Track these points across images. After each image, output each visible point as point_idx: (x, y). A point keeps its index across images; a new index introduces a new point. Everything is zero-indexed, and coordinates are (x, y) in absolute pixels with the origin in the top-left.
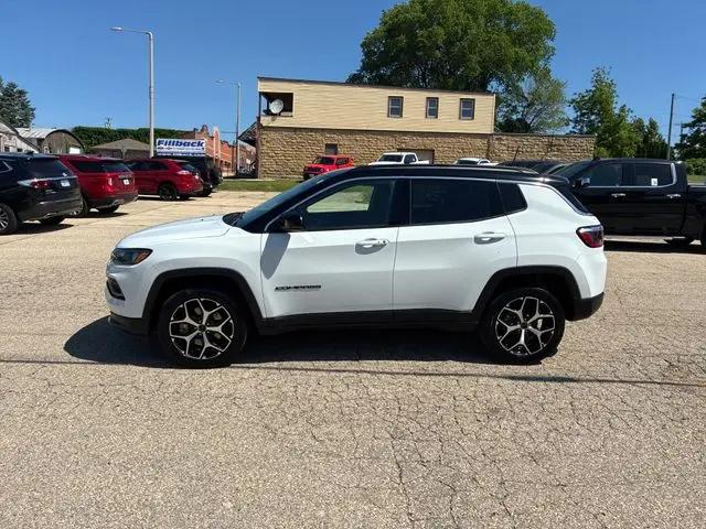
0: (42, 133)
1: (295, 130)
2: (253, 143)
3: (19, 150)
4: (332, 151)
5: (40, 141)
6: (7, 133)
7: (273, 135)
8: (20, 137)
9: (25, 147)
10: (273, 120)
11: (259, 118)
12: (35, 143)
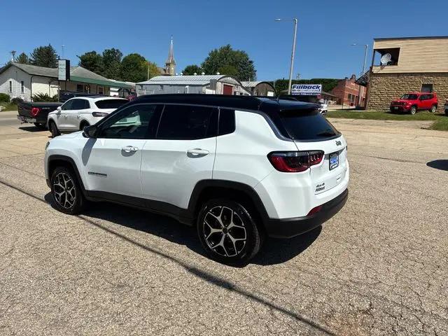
0: (254, 84)
1: (398, 75)
2: (365, 85)
3: (241, 94)
4: (428, 89)
5: (253, 88)
6: (235, 85)
7: (380, 79)
8: (243, 87)
9: (244, 92)
10: (382, 69)
11: (371, 68)
12: (250, 90)
